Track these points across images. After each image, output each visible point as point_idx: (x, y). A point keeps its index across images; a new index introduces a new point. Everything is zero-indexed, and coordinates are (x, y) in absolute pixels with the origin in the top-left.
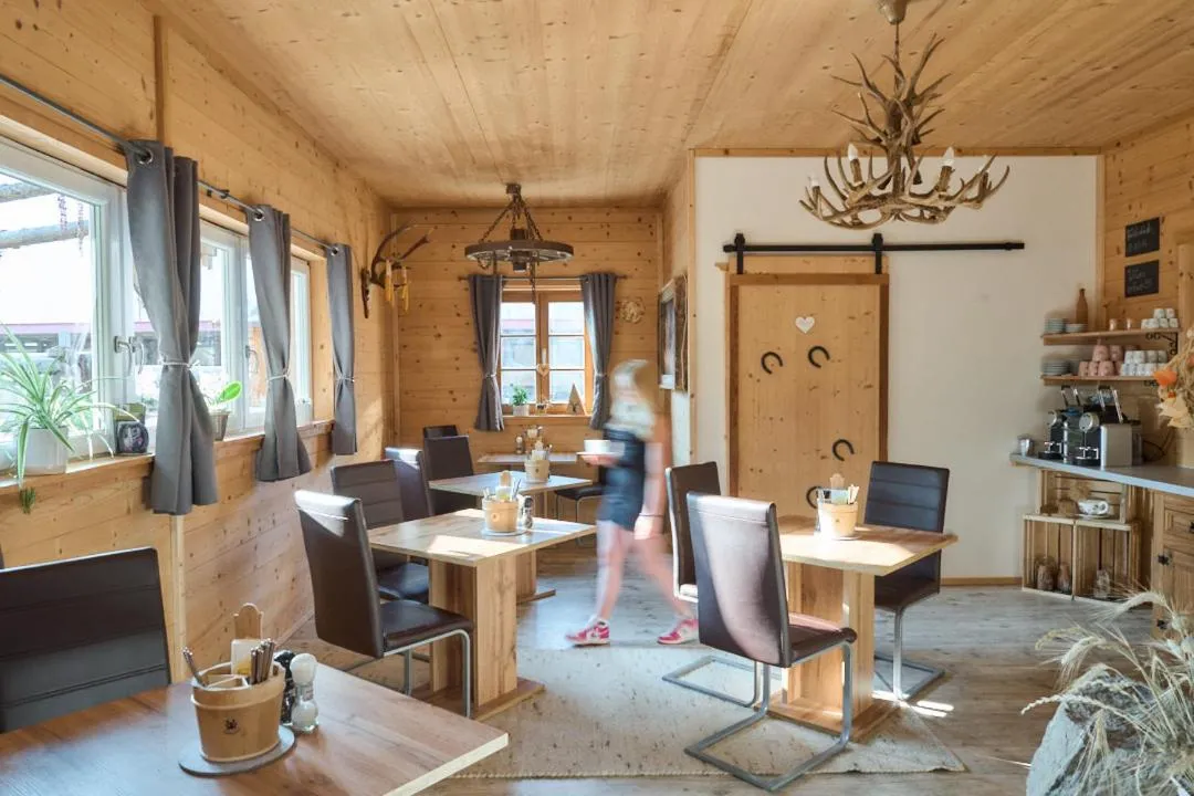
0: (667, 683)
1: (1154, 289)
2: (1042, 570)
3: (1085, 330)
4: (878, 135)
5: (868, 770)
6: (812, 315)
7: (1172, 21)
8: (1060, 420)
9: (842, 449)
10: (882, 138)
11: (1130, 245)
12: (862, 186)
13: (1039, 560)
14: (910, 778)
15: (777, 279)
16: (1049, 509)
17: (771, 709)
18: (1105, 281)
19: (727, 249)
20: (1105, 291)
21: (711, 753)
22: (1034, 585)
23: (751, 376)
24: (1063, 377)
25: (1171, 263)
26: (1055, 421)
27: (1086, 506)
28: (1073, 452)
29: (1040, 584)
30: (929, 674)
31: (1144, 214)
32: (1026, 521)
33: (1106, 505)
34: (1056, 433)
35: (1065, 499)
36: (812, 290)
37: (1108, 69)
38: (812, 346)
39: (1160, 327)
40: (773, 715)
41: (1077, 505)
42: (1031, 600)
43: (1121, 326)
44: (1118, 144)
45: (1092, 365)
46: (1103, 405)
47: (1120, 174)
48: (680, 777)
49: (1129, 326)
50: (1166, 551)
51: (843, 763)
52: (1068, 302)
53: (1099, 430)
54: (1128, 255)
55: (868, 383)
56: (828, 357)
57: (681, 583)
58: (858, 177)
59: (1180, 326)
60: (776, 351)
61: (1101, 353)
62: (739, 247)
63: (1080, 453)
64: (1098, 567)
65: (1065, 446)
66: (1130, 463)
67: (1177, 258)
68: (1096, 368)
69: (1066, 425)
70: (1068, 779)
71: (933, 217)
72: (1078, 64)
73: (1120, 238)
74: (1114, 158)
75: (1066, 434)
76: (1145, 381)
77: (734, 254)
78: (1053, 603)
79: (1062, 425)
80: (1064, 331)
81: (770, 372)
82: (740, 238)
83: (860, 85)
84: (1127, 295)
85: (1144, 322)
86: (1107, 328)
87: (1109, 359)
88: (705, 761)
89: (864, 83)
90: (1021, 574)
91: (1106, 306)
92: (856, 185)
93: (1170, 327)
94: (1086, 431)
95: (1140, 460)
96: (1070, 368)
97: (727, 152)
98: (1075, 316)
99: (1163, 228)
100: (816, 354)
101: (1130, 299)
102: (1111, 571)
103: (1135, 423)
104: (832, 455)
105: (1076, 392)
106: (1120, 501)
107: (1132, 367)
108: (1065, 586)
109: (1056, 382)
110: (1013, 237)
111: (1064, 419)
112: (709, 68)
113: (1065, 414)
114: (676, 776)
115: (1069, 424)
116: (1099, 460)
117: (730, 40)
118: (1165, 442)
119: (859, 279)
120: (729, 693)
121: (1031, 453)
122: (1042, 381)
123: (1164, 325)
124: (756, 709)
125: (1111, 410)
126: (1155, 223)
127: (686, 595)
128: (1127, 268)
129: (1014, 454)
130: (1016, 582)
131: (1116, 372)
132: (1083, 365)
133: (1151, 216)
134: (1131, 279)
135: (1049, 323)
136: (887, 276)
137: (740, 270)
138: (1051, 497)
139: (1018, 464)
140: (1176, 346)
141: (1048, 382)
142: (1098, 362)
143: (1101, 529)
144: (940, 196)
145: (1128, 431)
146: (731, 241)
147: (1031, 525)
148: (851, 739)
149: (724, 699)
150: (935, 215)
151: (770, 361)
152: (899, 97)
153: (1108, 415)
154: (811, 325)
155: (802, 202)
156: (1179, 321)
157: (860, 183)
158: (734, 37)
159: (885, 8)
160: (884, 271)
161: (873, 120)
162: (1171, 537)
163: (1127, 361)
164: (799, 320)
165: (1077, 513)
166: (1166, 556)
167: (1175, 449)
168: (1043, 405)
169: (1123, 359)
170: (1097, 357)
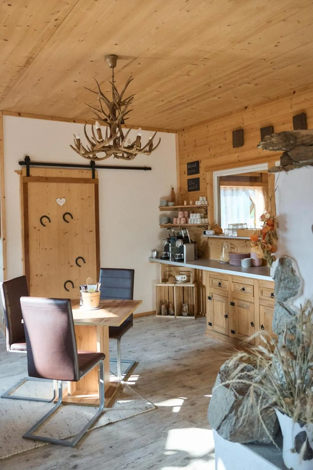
0: (4, 399)
1: (198, 189)
2: (163, 307)
3: (174, 205)
4: (106, 117)
5: (115, 421)
6: (64, 198)
7: (209, 86)
8: (168, 243)
9: (80, 261)
10: (108, 119)
11: (189, 171)
12: (102, 141)
13: (161, 303)
14: (134, 419)
15: (47, 180)
16: (165, 280)
17: (63, 400)
18: (180, 185)
19: (21, 163)
20: (180, 189)
21: (38, 434)
22: (160, 314)
23: (35, 228)
24: (168, 225)
25: (204, 179)
26: (166, 243)
27: (179, 278)
28: (173, 256)
29: (162, 313)
30: (130, 364)
31: (193, 159)
32: (156, 286)
33: (186, 277)
34: (166, 248)
35: (170, 276)
36: (64, 185)
37: (185, 100)
38: (64, 213)
39: (202, 204)
40: (64, 403)
41: (175, 277)
42: (160, 320)
43: (188, 204)
44: (183, 130)
45: (178, 219)
46: (183, 236)
47: (184, 142)
48: (24, 453)
49: (191, 203)
50: (211, 294)
51: (103, 421)
52: (167, 193)
53: (183, 246)
54: (188, 174)
55: (91, 230)
56: (72, 218)
57: (11, 343)
58: (100, 137)
59: (208, 204)
60: (47, 215)
61: (181, 214)
62: (27, 162)
63: (176, 256)
64: (183, 302)
65: (170, 253)
66: (194, 259)
67: (206, 177)
68: (180, 221)
69: (170, 245)
70: (230, 415)
71: (128, 157)
72: (176, 97)
73: (185, 167)
74: (182, 135)
75: (170, 248)
76: (198, 226)
77: (25, 166)
78: (168, 320)
79: (169, 245)
80: (167, 205)
81: (45, 226)
82: (27, 158)
83: (97, 93)
84: (189, 191)
85: (196, 202)
86: (183, 204)
87: (184, 217)
88: (35, 440)
89: (99, 93)
90: (155, 309)
91: (181, 195)
92: (100, 141)
93: (205, 204)
94: (178, 247)
95: (197, 258)
96: (170, 221)
97: (20, 115)
98: (171, 200)
99: (201, 165)
100: (67, 216)
101: (190, 193)
102: (187, 303)
103: (195, 243)
104: (75, 265)
105: (173, 230)
106: (190, 274)
107: (192, 220)
108: (172, 312)
109: (165, 227)
110: (148, 165)
111: (169, 242)
112: (18, 72)
113: (170, 240)
114: (20, 453)
115: (171, 244)
116: (184, 259)
117: (31, 60)
118: (205, 249)
119: (85, 181)
120: (40, 397)
121: (157, 257)
122: (159, 226)
123: (203, 204)
124: (55, 402)
125: (186, 237)
126: (198, 163)
127: (14, 349)
128: (188, 180)
129: (150, 258)
130: (154, 313)
131: (187, 222)
132: (175, 219)
133: (195, 160)
134: (190, 185)
135: (161, 202)
136: (98, 180)
137: (28, 175)
138: (165, 275)
139: (152, 262)
140: (207, 212)
141: (162, 226)
142: (181, 218)
143: (183, 287)
144: (137, 149)
145: (192, 246)
146: (23, 159)
147: (158, 287)
148: (104, 407)
149: (37, 401)
150: (130, 156)
151: (45, 220)
152: (116, 101)
153: (185, 240)
154: (65, 202)
155: (71, 146)
156: (208, 202)
157: (101, 140)
158: (34, 59)
159: (108, 60)
160: (96, 177)
161: (104, 111)
162: (213, 289)
163: (191, 217)
164: (58, 200)
165: (175, 281)
166: (211, 296)
167: (208, 252)
168: (161, 236)
169: (189, 217)
170: (180, 216)
